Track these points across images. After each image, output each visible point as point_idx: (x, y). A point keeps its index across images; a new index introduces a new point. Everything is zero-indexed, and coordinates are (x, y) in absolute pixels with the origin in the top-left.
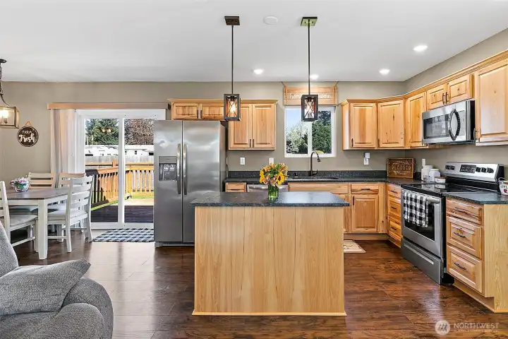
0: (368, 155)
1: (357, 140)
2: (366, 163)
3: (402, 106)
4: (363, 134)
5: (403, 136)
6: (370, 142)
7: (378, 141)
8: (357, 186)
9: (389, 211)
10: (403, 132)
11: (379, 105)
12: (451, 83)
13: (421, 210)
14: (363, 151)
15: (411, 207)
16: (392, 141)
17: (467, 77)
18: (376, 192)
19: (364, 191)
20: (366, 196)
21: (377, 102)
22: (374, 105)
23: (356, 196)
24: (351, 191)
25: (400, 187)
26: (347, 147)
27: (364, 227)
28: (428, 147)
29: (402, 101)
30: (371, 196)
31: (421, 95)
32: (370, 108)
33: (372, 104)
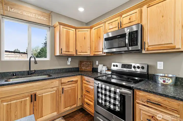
0: (70, 59)
1: (64, 49)
2: (69, 64)
3: (89, 32)
4: (68, 46)
5: (89, 49)
6: (72, 51)
7: (76, 51)
8: (65, 80)
9: (84, 92)
10: (89, 46)
11: (77, 30)
12: (123, 16)
13: (115, 99)
14: (67, 57)
15: (106, 95)
16: (84, 52)
17: (137, 10)
18: (76, 82)
19: (69, 83)
20: (70, 86)
21: (76, 28)
22: (74, 30)
23: (64, 87)
24: (61, 84)
25: (93, 79)
26: (58, 53)
27: (69, 106)
28: (105, 55)
29: (89, 30)
30: (74, 85)
31: (102, 25)
32: (72, 31)
33: (73, 29)
